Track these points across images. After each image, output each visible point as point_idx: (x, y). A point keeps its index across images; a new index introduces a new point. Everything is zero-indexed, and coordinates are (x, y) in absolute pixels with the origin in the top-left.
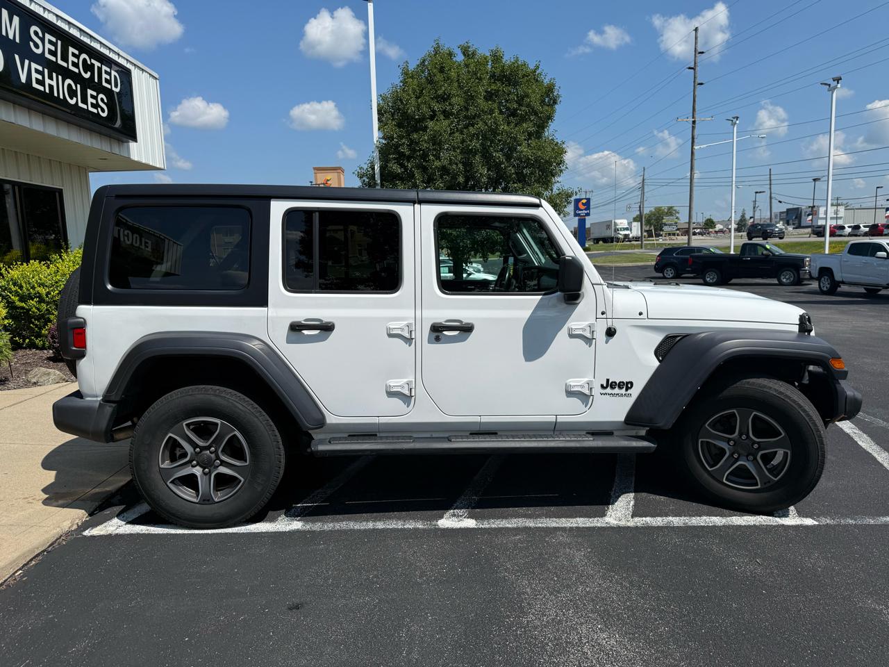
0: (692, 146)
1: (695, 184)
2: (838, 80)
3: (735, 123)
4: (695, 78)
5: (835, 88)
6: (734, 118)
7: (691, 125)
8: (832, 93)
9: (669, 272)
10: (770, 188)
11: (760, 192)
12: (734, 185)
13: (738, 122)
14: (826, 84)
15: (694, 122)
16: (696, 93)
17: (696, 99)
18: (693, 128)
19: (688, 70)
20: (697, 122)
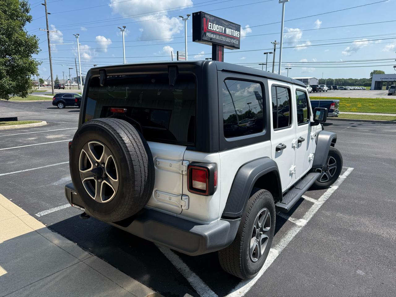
0: (49, 44)
1: (52, 63)
2: (125, 27)
3: (78, 37)
4: (46, 10)
5: (124, 30)
6: (77, 34)
7: (47, 33)
8: (123, 33)
9: (61, 106)
10: (76, 67)
11: (71, 69)
12: (80, 66)
13: (79, 37)
14: (120, 28)
15: (48, 32)
16: (47, 18)
17: (48, 21)
18: (48, 35)
19: (42, 5)
20: (49, 32)
